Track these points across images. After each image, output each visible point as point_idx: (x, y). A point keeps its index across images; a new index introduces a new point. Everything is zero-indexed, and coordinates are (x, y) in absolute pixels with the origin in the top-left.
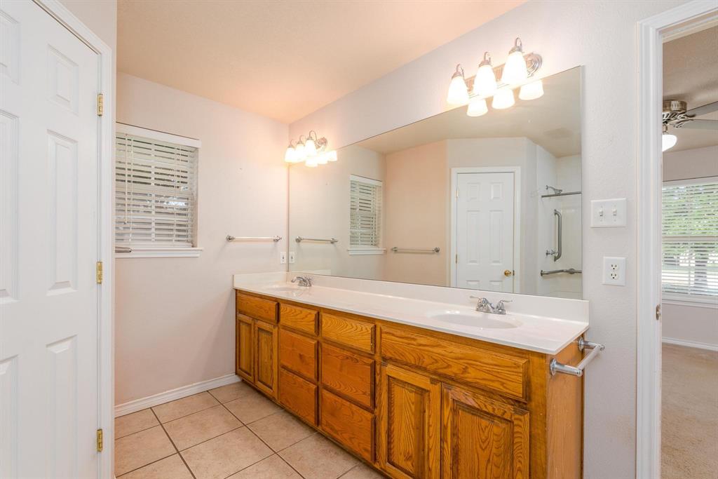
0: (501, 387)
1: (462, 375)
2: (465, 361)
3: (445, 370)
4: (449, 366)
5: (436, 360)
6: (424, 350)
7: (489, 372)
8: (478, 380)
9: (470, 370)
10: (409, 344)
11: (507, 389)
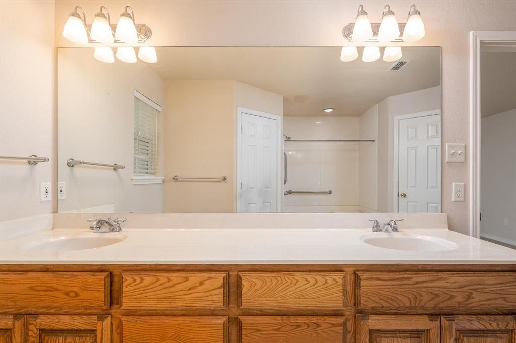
0: (504, 302)
1: (467, 302)
2: (469, 288)
3: (449, 302)
4: (452, 297)
5: (436, 295)
6: (422, 288)
7: (492, 292)
8: (482, 303)
9: (475, 295)
10: (401, 285)
11: (509, 302)
